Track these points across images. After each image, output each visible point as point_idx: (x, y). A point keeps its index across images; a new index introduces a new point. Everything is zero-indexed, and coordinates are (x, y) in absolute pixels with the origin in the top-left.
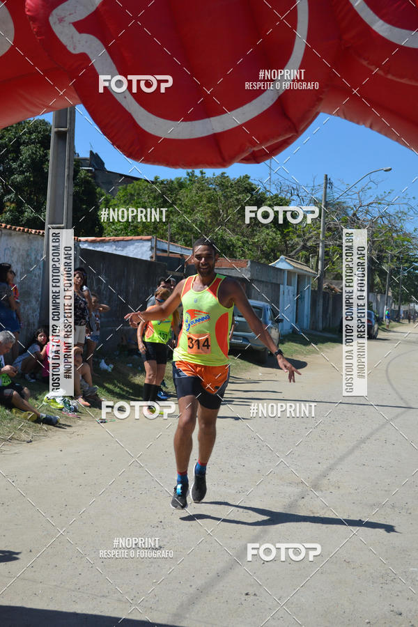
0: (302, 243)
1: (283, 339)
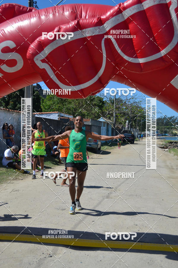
0: (108, 112)
1: (102, 145)
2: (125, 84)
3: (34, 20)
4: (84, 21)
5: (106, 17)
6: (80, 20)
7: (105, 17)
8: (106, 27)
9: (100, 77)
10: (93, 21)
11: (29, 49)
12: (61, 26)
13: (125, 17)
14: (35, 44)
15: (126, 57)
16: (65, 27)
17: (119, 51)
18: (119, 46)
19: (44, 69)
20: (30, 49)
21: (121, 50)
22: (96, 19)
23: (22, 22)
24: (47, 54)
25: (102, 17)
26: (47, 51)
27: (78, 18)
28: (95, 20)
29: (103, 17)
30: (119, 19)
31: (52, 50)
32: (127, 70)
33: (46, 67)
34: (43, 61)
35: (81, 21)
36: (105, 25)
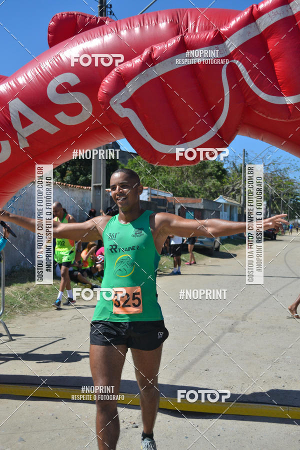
0: (232, 187)
2: (262, 140)
3: (109, 38)
4: (192, 36)
5: (230, 29)
6: (185, 35)
7: (227, 30)
8: (228, 47)
9: (219, 128)
10: (208, 36)
11: (101, 86)
12: (155, 47)
13: (260, 27)
14: (111, 77)
15: (263, 95)
16: (160, 48)
17: (252, 85)
18: (251, 77)
19: (127, 118)
20: (103, 85)
21: (254, 83)
22: (212, 32)
23: (90, 41)
24: (132, 94)
25: (221, 29)
26: (131, 88)
27: (182, 33)
28: (210, 35)
29: (224, 29)
30: (250, 32)
31: (140, 86)
32: (264, 116)
33: (129, 114)
34: (125, 105)
35: (187, 37)
36: (227, 42)
